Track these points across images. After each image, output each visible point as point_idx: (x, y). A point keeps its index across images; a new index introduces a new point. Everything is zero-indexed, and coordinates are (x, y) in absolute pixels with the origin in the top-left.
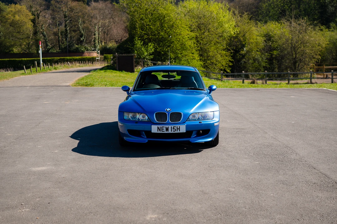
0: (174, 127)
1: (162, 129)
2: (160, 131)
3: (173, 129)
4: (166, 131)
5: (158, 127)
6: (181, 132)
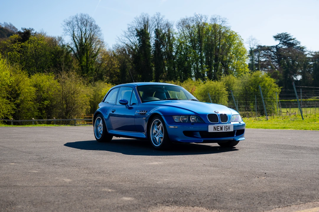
0: (226, 126)
1: (218, 128)
2: (216, 130)
4: (221, 130)
5: (214, 127)
6: (230, 131)
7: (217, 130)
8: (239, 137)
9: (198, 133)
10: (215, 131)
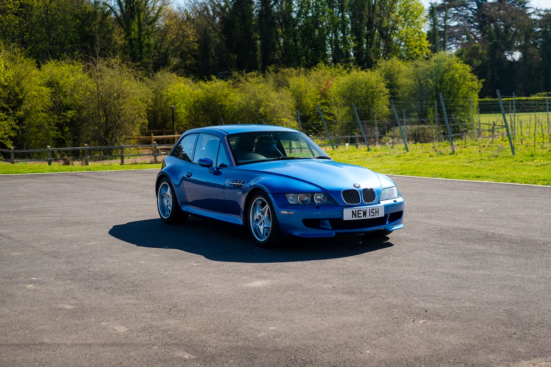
1: (358, 214)
3: (372, 212)
5: (353, 211)
7: (358, 217)
8: (393, 225)
9: (327, 222)
10: (354, 218)
